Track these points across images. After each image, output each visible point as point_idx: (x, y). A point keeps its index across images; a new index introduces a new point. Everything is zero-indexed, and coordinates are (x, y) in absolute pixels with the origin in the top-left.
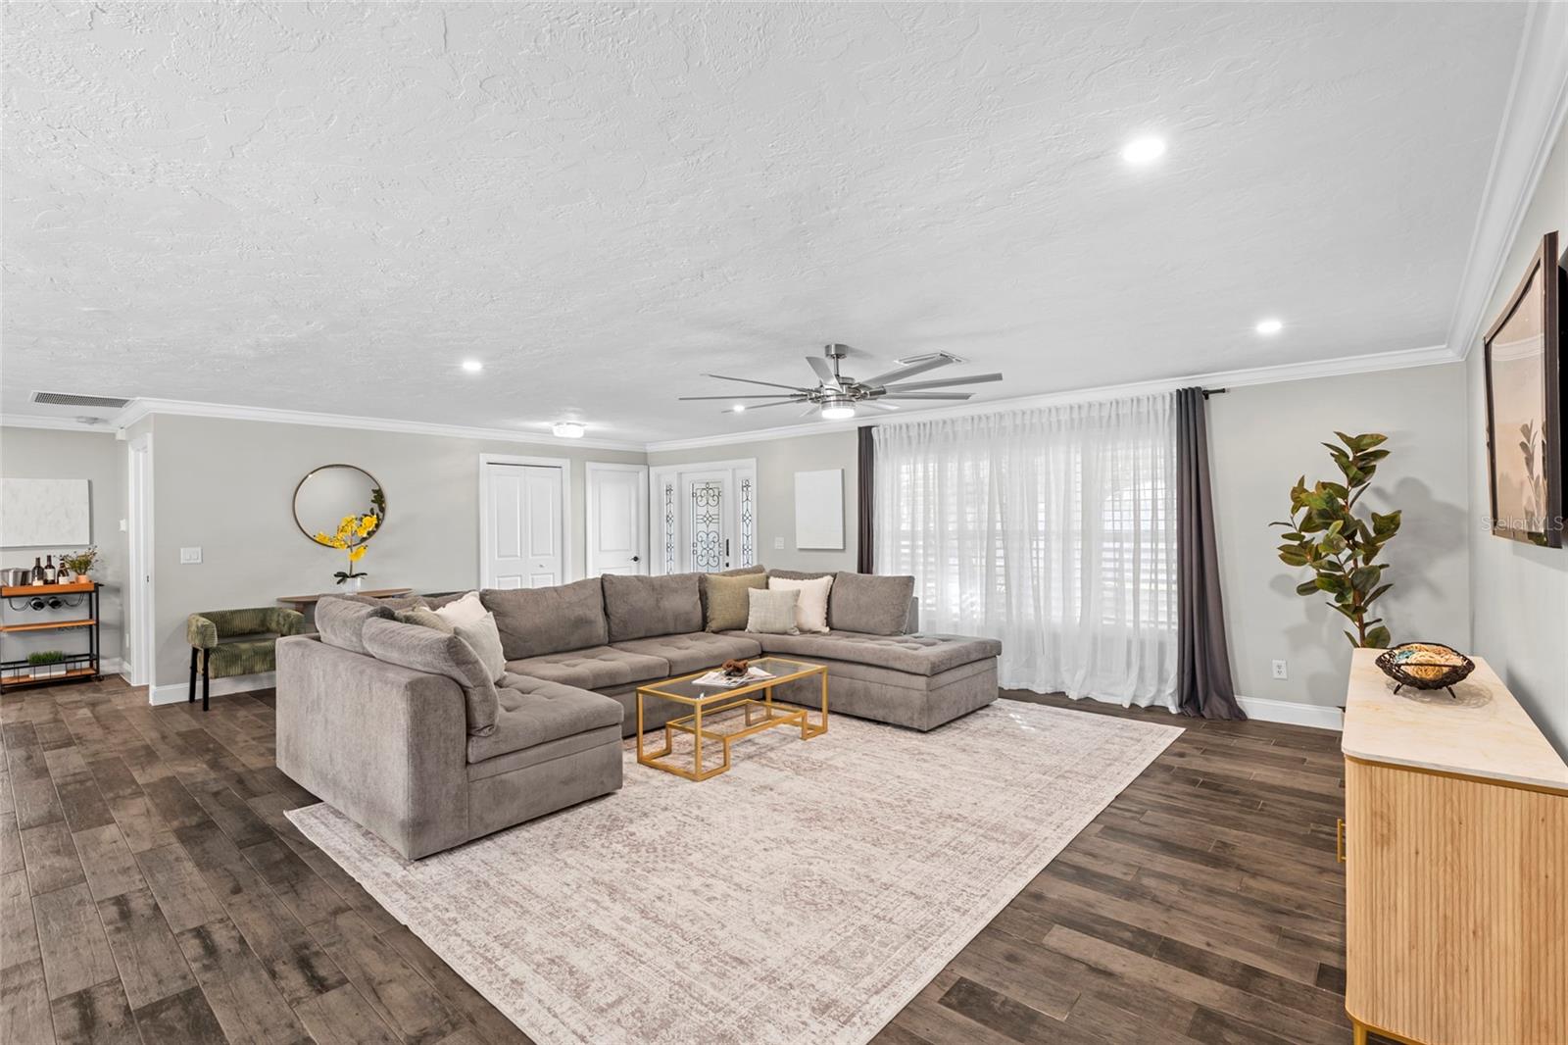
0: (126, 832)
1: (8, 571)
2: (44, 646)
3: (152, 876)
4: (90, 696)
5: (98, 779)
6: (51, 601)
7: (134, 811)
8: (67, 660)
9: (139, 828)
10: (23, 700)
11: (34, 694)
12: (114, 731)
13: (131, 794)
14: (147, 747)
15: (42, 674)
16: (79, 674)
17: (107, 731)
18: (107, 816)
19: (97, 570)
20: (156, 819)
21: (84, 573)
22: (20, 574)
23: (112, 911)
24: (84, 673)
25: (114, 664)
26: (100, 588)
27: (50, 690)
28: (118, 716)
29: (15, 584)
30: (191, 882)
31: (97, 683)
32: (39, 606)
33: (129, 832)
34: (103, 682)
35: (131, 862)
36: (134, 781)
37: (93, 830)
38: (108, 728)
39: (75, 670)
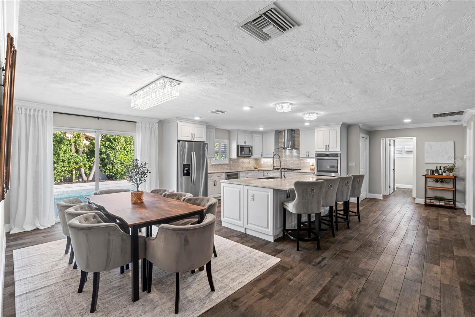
0: (442, 272)
1: (428, 170)
2: (439, 194)
3: (444, 297)
4: (451, 214)
5: (441, 246)
6: (441, 180)
7: (448, 265)
8: (445, 200)
9: (447, 273)
10: (430, 210)
11: (434, 209)
12: (453, 230)
13: (449, 257)
14: (463, 241)
15: (437, 203)
16: (449, 205)
17: (451, 229)
18: (438, 262)
19: (456, 172)
20: (455, 273)
21: (452, 173)
22: (432, 171)
23: (424, 302)
24: (450, 206)
25: (462, 205)
26: (456, 178)
27: (439, 209)
28: (457, 224)
29: (430, 174)
30: (459, 311)
31: (454, 210)
32: (437, 181)
33: (443, 272)
34: (457, 210)
35: (438, 285)
36: (453, 252)
37: (431, 265)
38: (452, 228)
39: (448, 204)
